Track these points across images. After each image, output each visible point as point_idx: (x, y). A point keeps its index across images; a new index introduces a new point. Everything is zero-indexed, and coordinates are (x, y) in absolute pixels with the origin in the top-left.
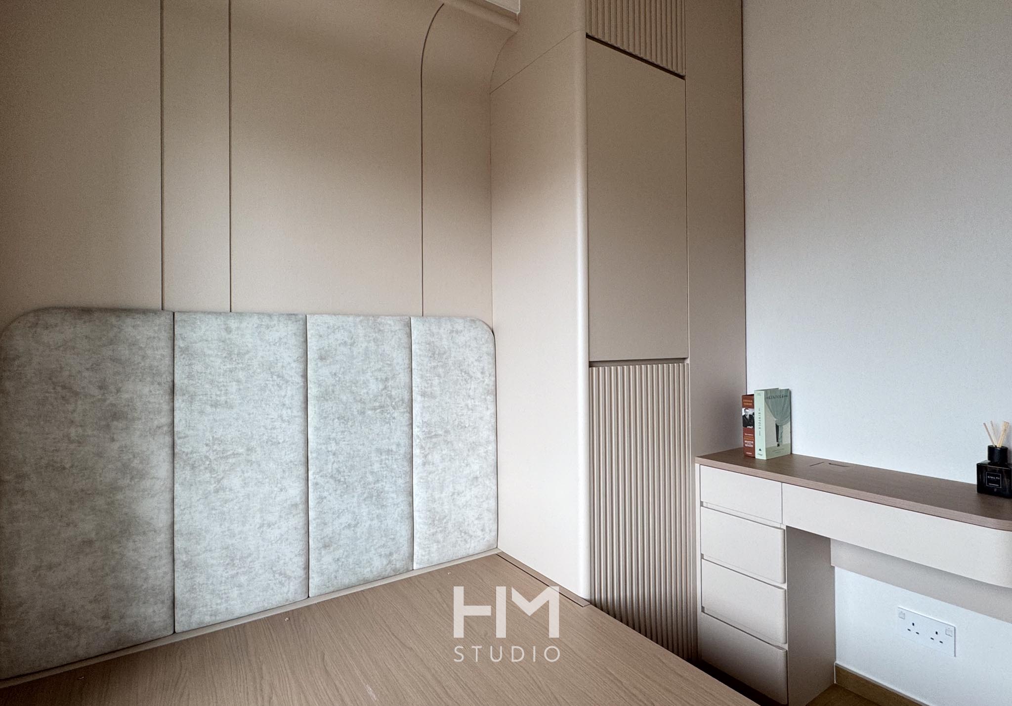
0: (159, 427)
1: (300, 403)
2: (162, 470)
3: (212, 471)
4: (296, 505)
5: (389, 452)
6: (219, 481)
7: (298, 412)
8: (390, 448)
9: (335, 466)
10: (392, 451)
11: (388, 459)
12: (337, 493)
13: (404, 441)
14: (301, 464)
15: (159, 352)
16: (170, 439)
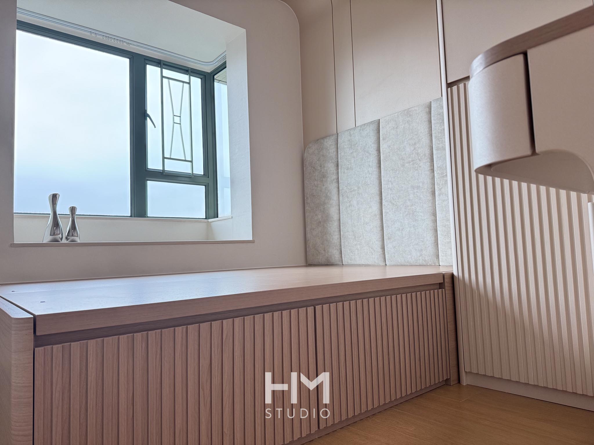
0: (334, 180)
1: (376, 164)
2: (335, 197)
3: (348, 197)
4: (375, 215)
5: (418, 187)
6: (350, 202)
7: (375, 168)
8: (419, 185)
9: (392, 196)
10: (420, 187)
11: (418, 192)
12: (393, 211)
13: (427, 180)
14: (377, 195)
15: (332, 150)
16: (337, 185)
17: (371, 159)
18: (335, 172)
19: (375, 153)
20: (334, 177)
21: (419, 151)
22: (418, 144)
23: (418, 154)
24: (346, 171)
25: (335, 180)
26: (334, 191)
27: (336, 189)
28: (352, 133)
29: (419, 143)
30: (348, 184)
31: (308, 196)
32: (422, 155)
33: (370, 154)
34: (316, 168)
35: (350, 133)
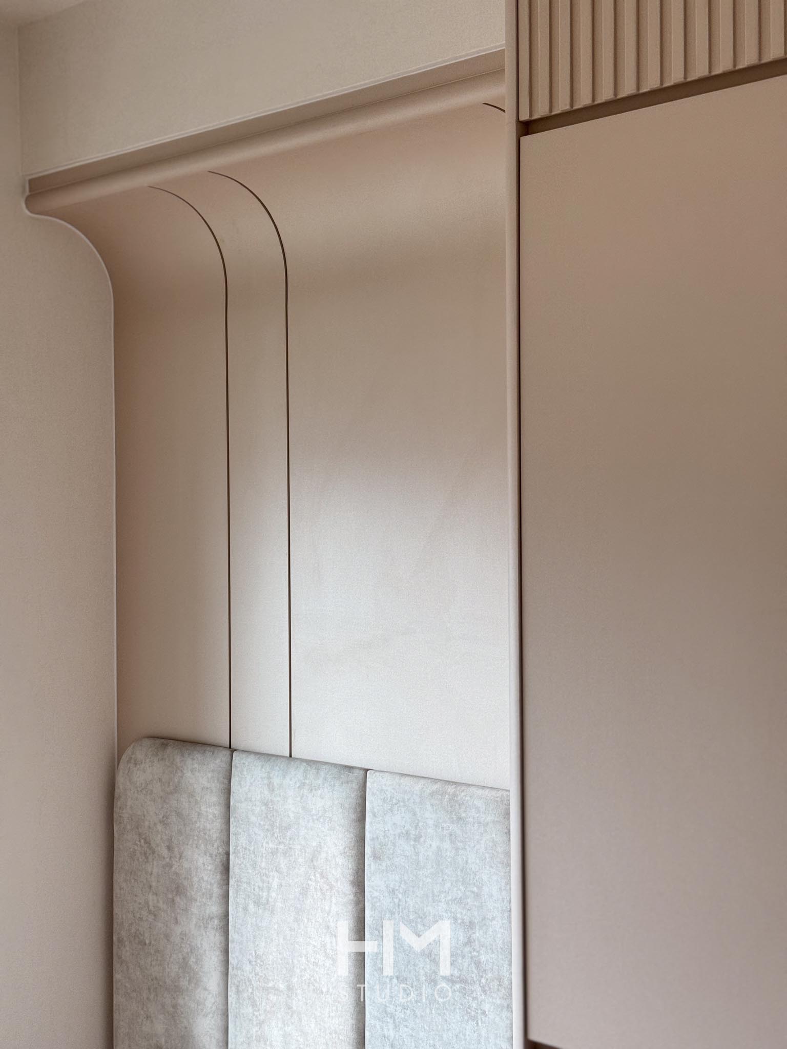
0: (211, 917)
15: (210, 809)
16: (222, 939)
17: (334, 909)
18: (217, 891)
19: (346, 889)
20: (214, 909)
21: (483, 958)
22: (481, 932)
23: (478, 964)
24: (252, 907)
25: (216, 922)
26: (211, 962)
27: (218, 953)
28: (276, 781)
29: (484, 928)
30: (257, 957)
31: (123, 933)
32: (490, 975)
33: (331, 887)
34: (153, 845)
35: (269, 778)
